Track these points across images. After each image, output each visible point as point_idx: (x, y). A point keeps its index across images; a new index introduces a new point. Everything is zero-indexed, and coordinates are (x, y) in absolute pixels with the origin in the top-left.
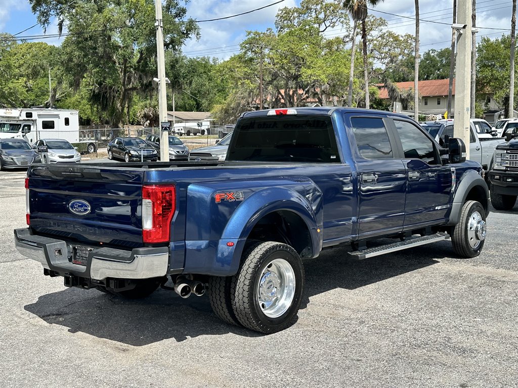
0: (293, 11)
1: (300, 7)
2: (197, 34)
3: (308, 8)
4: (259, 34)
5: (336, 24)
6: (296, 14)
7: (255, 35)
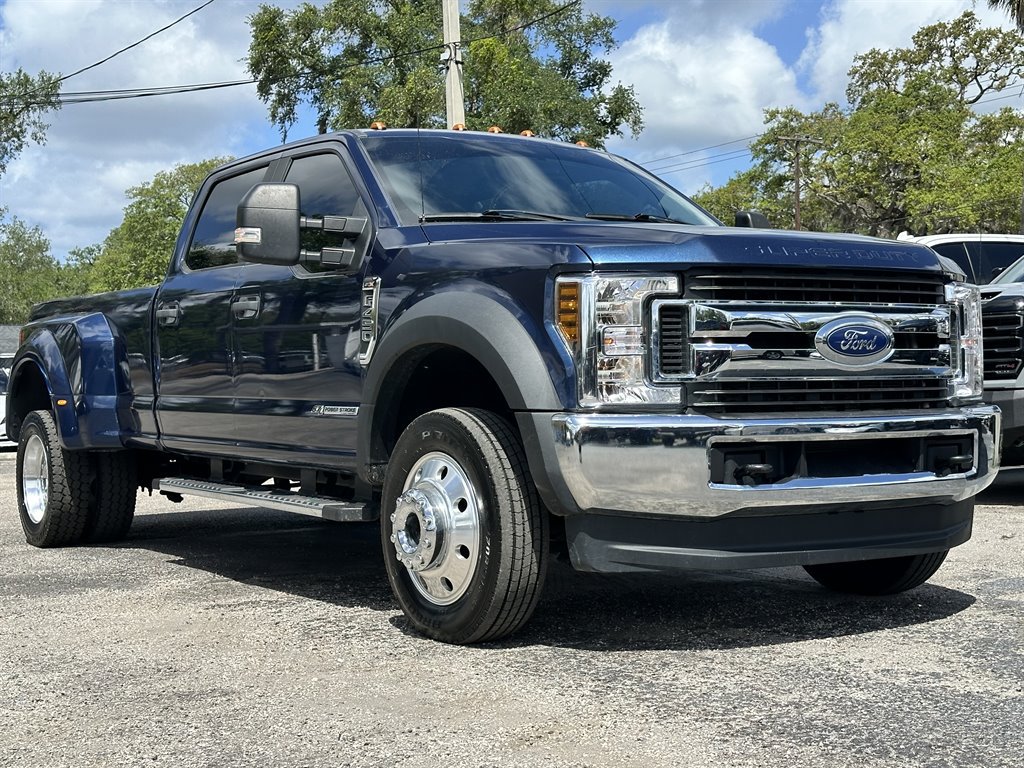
0: (895, 57)
1: (913, 47)
2: (635, 123)
3: (932, 48)
4: (798, 116)
5: (1008, 82)
6: (901, 66)
7: (787, 118)
